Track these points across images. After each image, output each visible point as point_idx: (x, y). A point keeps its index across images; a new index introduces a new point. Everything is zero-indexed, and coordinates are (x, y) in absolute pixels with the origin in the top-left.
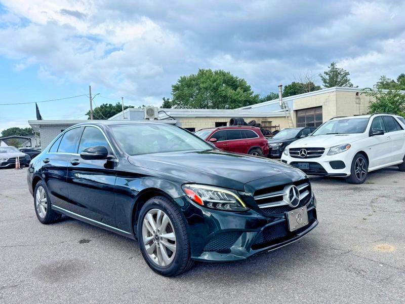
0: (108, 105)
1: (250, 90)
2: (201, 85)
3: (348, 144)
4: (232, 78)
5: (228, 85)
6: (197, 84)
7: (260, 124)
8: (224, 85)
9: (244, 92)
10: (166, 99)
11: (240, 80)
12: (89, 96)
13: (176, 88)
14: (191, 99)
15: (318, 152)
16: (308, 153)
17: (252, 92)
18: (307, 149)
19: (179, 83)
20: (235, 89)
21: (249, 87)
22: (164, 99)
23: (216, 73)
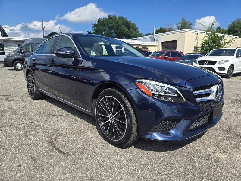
0: (55, 33)
1: (138, 30)
2: (110, 25)
3: (227, 60)
4: (128, 22)
5: (126, 26)
6: (107, 24)
7: (141, 49)
8: (123, 26)
9: (134, 31)
10: (89, 32)
11: (132, 23)
12: (42, 26)
13: (95, 26)
14: (104, 33)
15: (213, 63)
16: (208, 63)
17: (139, 31)
18: (208, 61)
19: (97, 23)
20: (129, 29)
21: (137, 28)
22: (88, 31)
23: (119, 18)
